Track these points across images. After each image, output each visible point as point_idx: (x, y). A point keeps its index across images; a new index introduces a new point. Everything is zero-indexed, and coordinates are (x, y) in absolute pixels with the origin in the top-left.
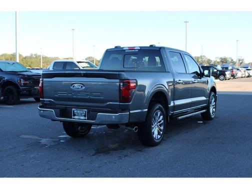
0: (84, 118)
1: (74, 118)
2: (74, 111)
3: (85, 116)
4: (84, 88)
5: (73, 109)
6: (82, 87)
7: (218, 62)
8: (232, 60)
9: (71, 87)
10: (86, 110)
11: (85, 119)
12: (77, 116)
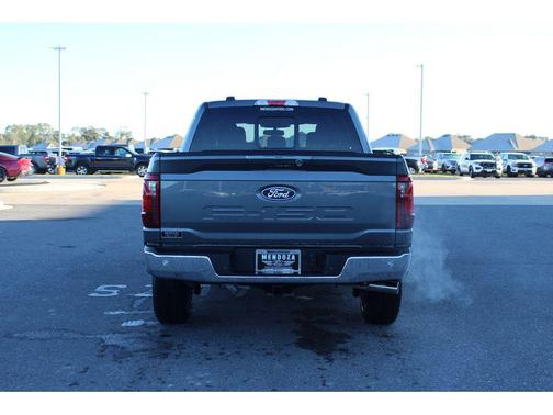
0: (293, 271)
1: (260, 274)
2: (260, 256)
3: (295, 266)
4: (299, 196)
5: (258, 252)
6: (291, 194)
7: (77, 138)
8: (107, 134)
9: (259, 195)
10: (298, 252)
11: (296, 274)
12: (270, 267)
